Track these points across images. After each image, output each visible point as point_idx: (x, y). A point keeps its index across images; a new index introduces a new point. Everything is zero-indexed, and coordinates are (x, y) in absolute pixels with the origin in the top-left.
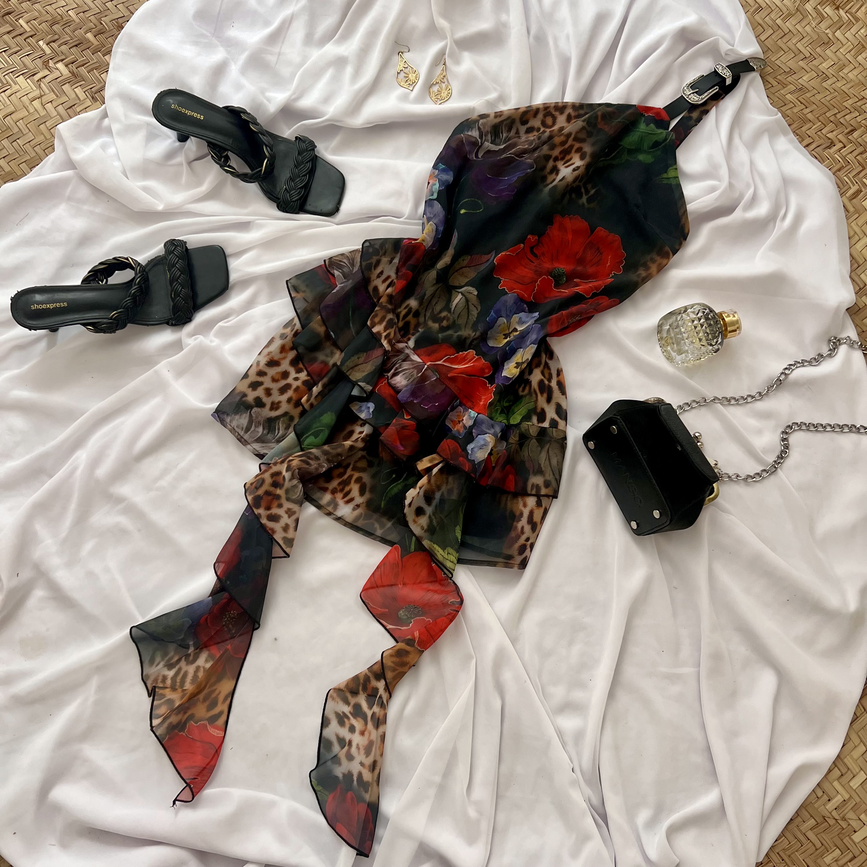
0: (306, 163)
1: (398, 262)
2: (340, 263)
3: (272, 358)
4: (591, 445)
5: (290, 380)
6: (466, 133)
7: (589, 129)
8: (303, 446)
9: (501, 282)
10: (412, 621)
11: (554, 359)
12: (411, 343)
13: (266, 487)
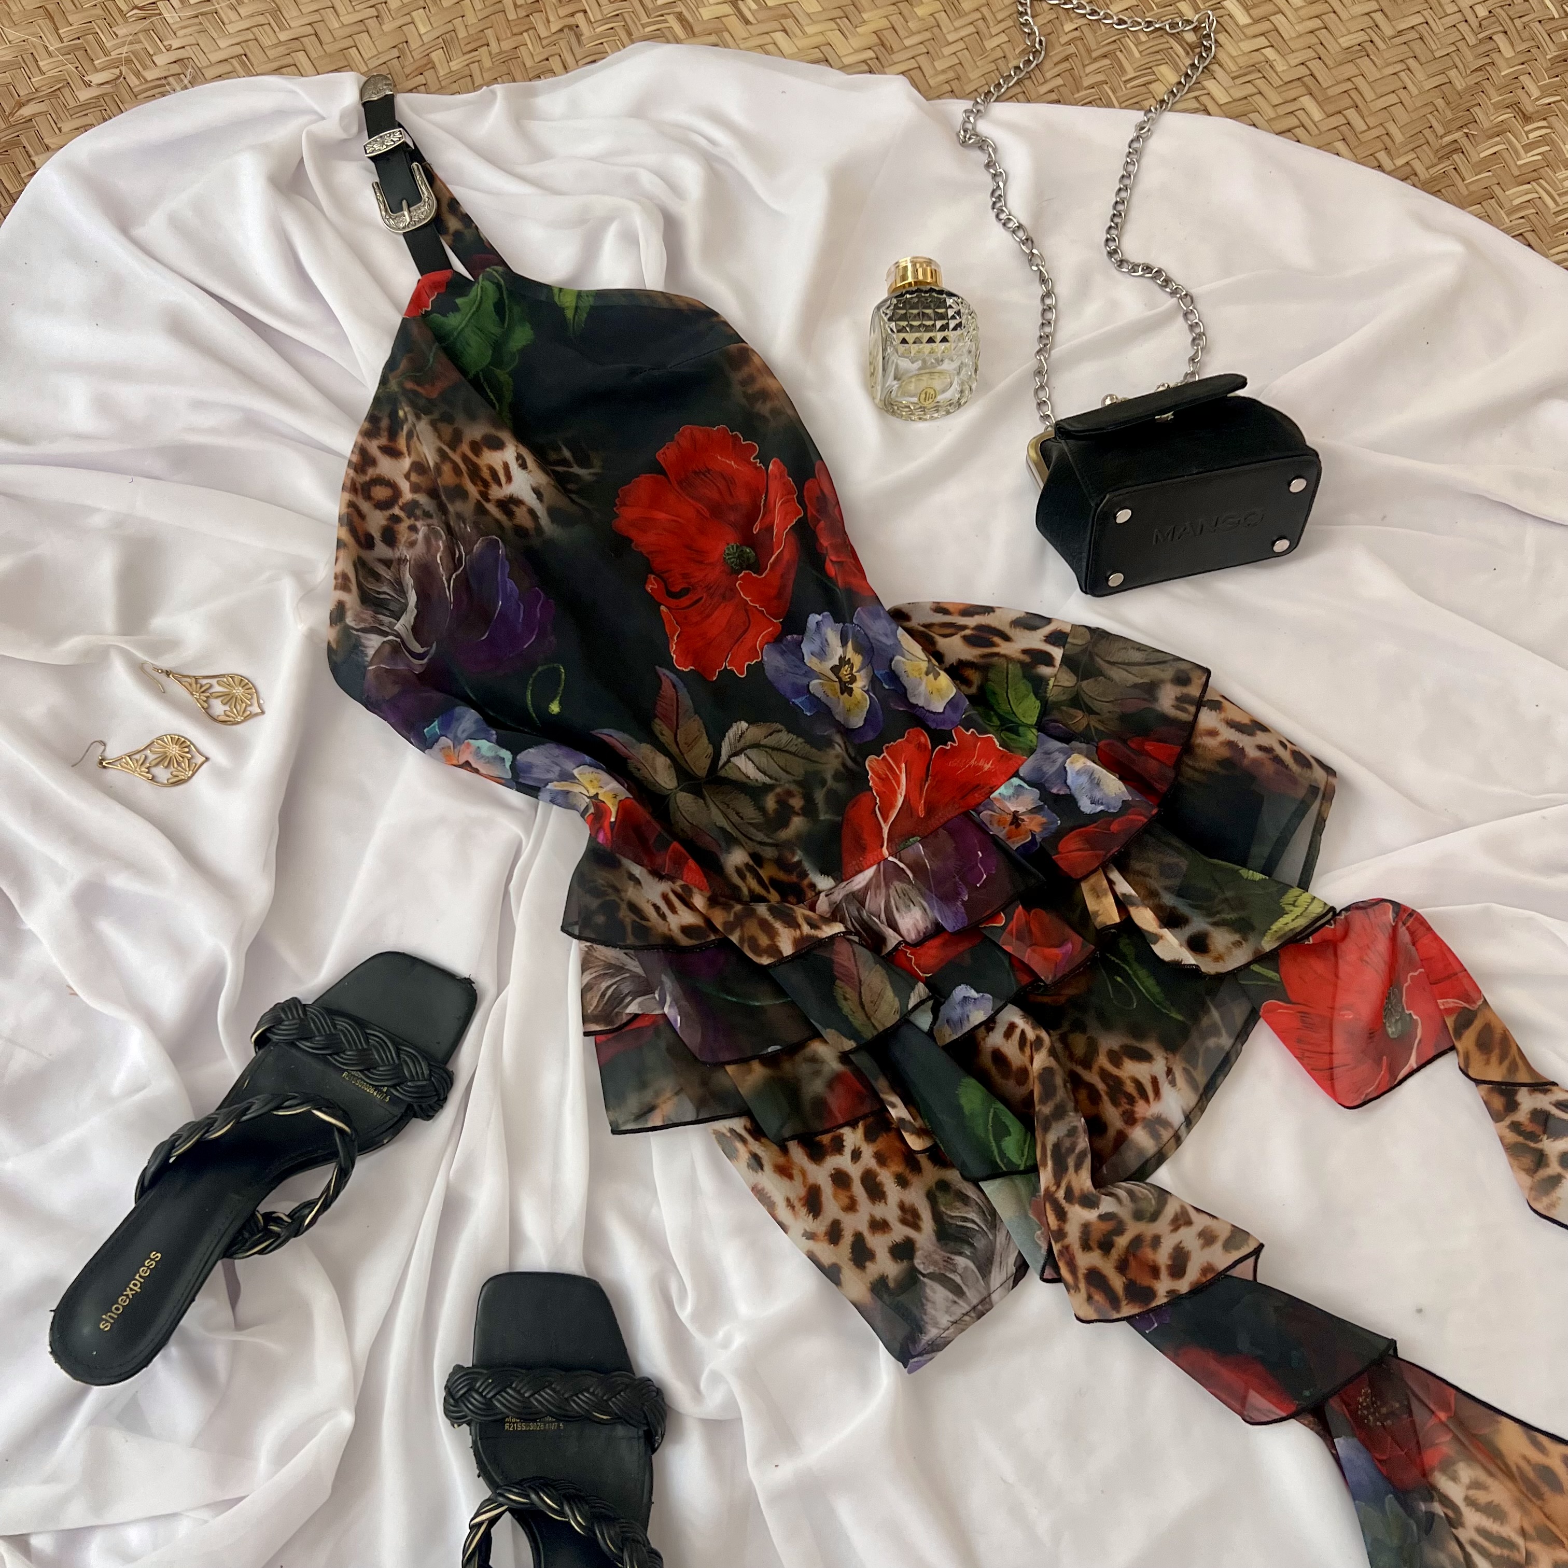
0: (335, 1028)
1: (639, 867)
2: (607, 997)
3: (800, 1199)
4: (1116, 579)
5: (855, 1171)
6: (368, 659)
7: (436, 416)
8: (1022, 1168)
9: (732, 671)
10: (1407, 1012)
11: (910, 614)
12: (824, 883)
13: (1108, 1268)
